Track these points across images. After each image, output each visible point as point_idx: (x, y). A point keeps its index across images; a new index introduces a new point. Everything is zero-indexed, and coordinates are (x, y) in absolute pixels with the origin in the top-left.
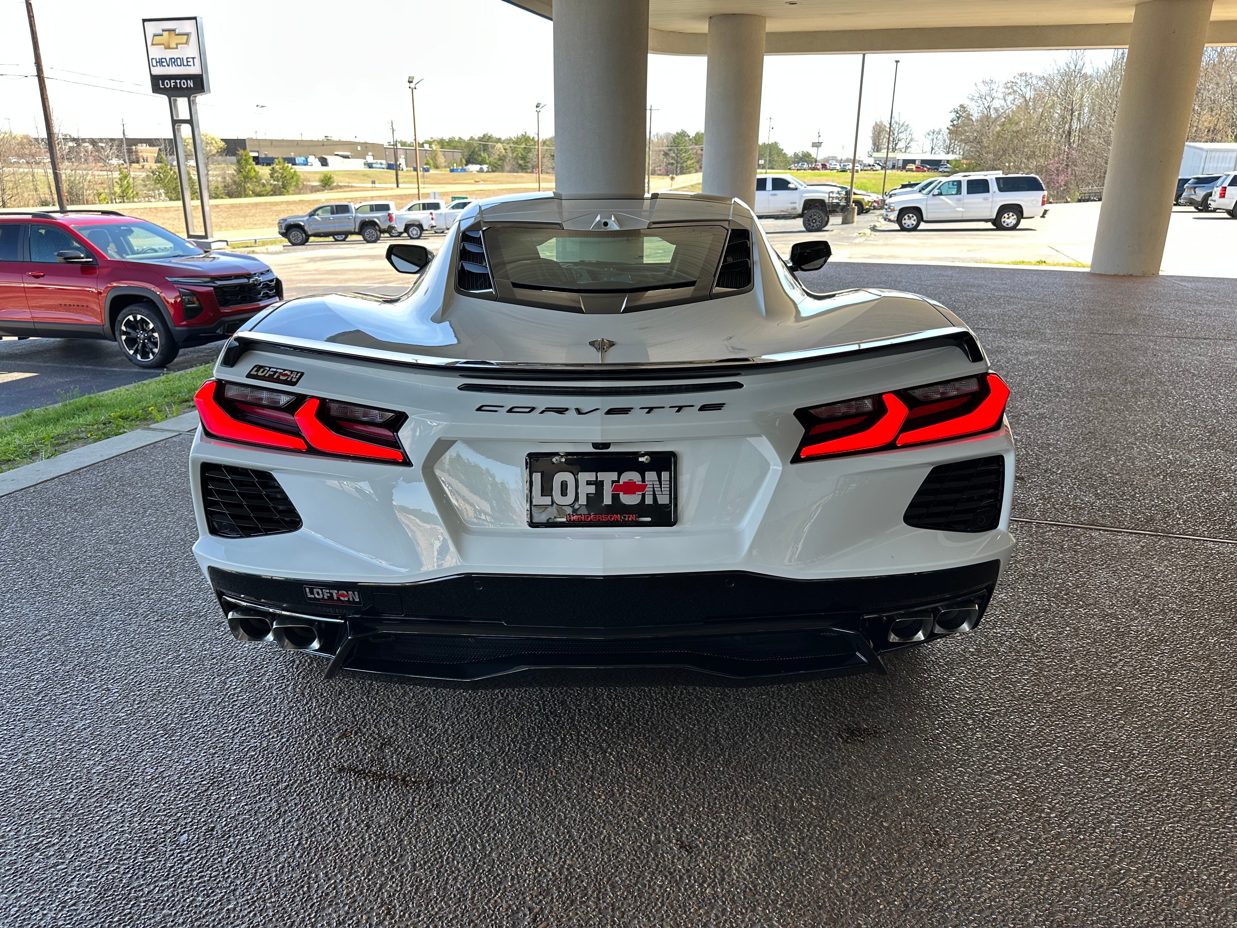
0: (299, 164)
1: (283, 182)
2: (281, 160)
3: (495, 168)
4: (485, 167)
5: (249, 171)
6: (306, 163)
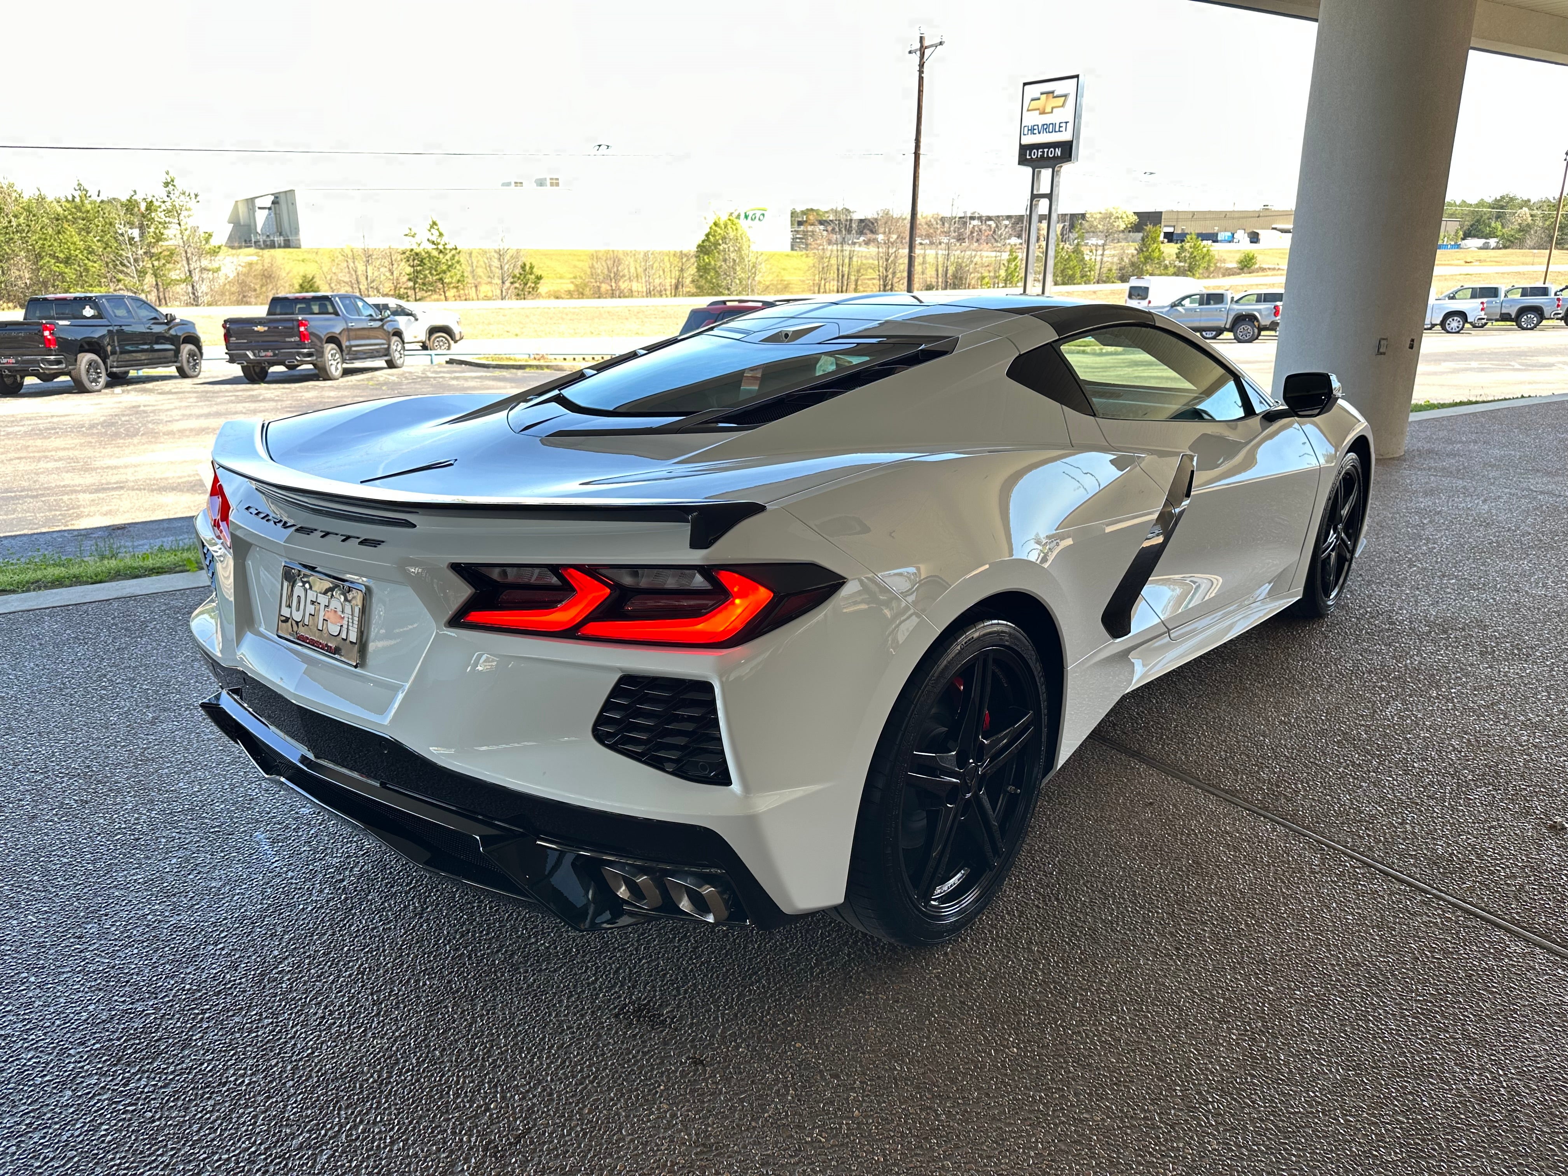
0: (1221, 241)
1: (1190, 264)
2: (1194, 237)
3: (1508, 243)
4: (1493, 242)
5: (1153, 251)
6: (1231, 240)
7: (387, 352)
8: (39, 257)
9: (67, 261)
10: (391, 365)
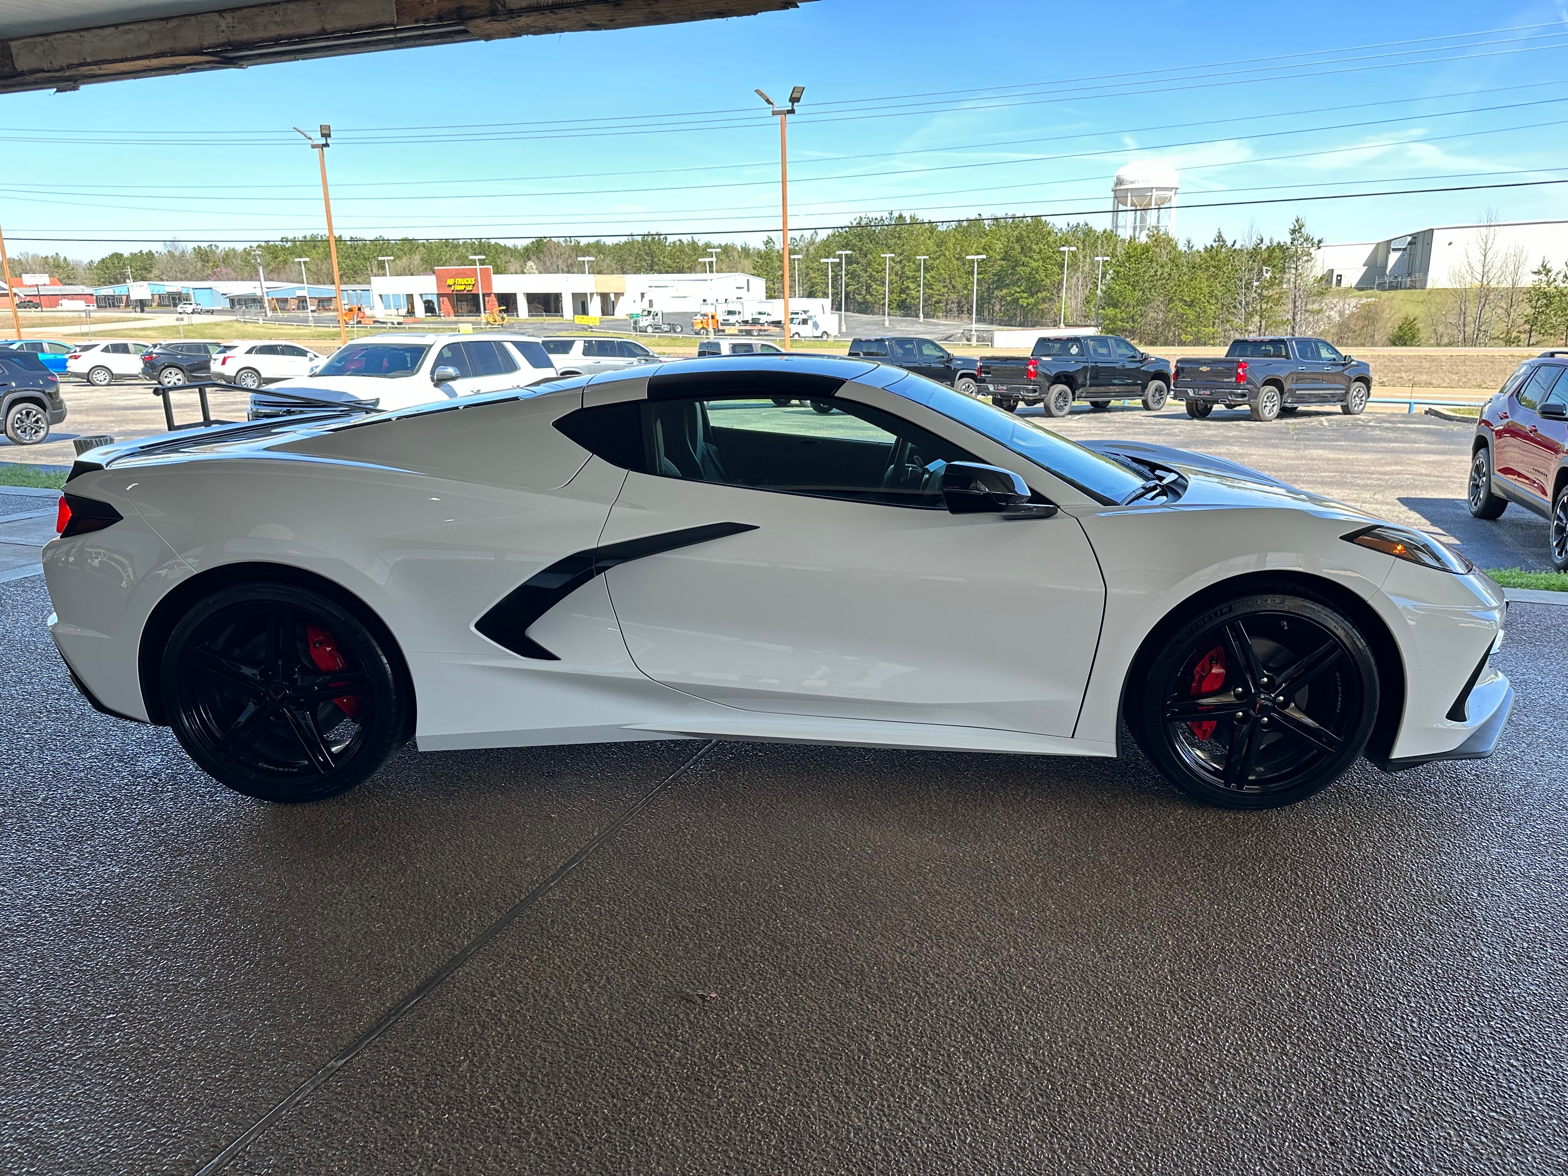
7: (1342, 398)
8: (1171, 300)
9: (1191, 305)
10: (1346, 411)
